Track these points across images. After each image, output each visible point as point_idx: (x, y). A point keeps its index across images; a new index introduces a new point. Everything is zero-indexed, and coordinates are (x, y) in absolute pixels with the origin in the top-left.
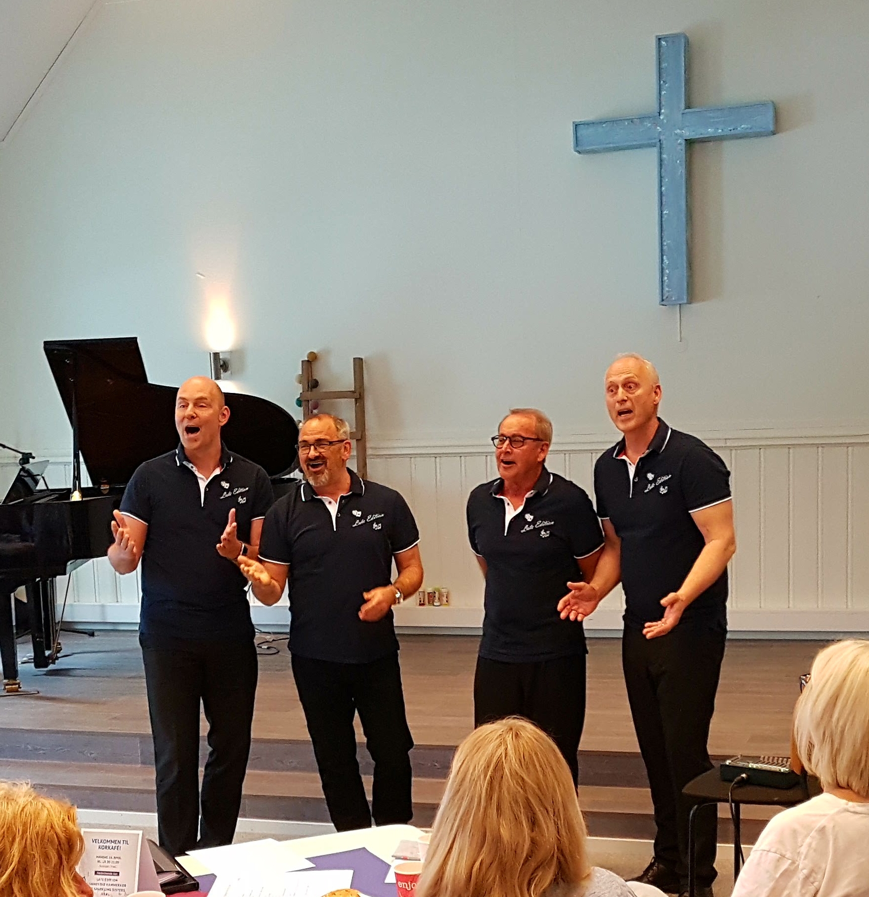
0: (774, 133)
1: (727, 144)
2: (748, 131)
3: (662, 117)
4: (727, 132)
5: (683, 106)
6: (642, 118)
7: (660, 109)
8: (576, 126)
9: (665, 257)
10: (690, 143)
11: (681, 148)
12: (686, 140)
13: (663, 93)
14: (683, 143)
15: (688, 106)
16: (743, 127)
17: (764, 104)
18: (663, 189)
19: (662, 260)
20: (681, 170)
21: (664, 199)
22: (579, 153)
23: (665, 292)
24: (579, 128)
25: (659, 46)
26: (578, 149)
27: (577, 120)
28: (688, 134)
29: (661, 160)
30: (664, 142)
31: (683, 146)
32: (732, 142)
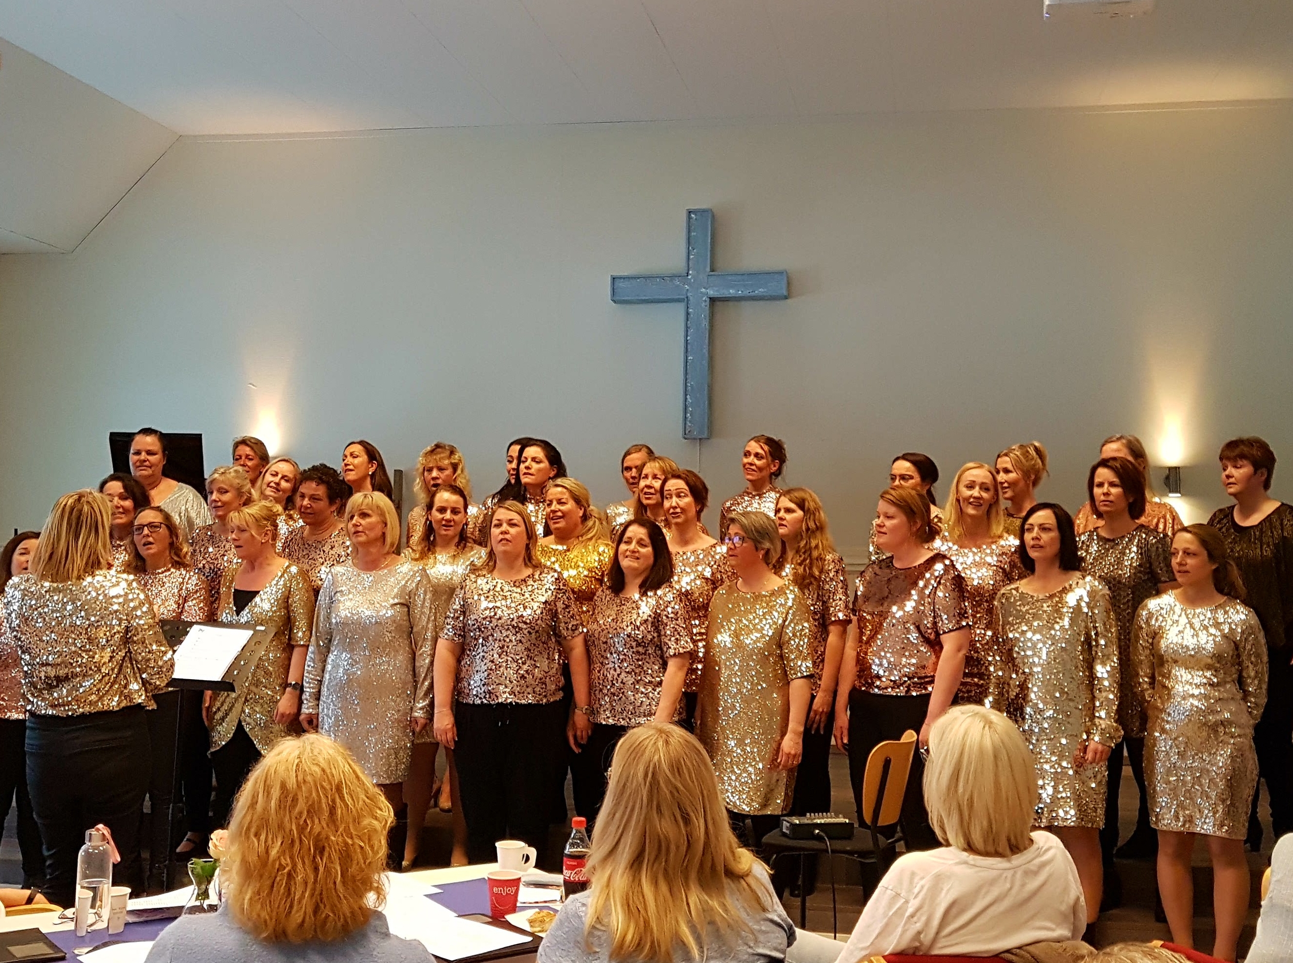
0: (786, 298)
1: (746, 305)
2: (765, 294)
3: (690, 277)
4: (746, 293)
5: (708, 269)
6: (673, 277)
7: (688, 271)
8: (614, 279)
9: (688, 397)
10: (713, 300)
11: (705, 305)
12: (710, 298)
13: (691, 257)
14: (708, 300)
15: (712, 270)
16: (760, 291)
17: (780, 273)
18: (689, 338)
19: (686, 399)
20: (705, 323)
21: (689, 347)
22: (615, 302)
23: (687, 427)
24: (617, 281)
25: (689, 218)
26: (614, 299)
27: (616, 274)
28: (711, 293)
29: (688, 314)
30: (691, 298)
31: (708, 303)
32: (749, 302)
